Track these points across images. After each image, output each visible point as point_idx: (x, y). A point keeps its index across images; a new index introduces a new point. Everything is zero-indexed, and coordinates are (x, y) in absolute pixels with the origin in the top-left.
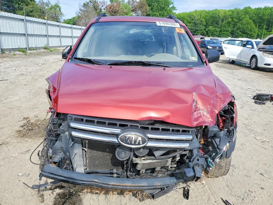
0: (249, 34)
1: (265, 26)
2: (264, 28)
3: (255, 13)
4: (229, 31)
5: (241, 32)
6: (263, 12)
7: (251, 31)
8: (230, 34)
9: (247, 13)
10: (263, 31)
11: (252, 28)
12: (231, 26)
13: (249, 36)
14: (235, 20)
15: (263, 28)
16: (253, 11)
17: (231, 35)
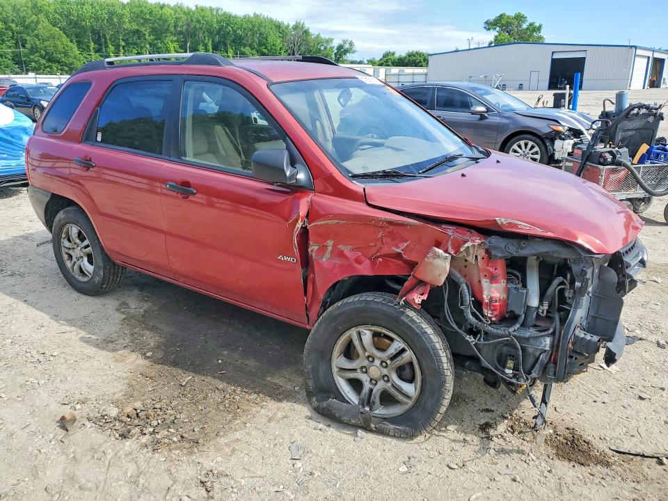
0: (66, 63)
1: (92, 45)
2: (91, 49)
3: (58, 11)
4: (7, 56)
5: (44, 58)
6: (77, 11)
7: (66, 54)
8: (12, 62)
9: (40, 11)
10: (90, 55)
11: (66, 48)
12: (8, 41)
13: (66, 69)
14: (13, 26)
15: (88, 47)
16: (53, 7)
17: (17, 66)
